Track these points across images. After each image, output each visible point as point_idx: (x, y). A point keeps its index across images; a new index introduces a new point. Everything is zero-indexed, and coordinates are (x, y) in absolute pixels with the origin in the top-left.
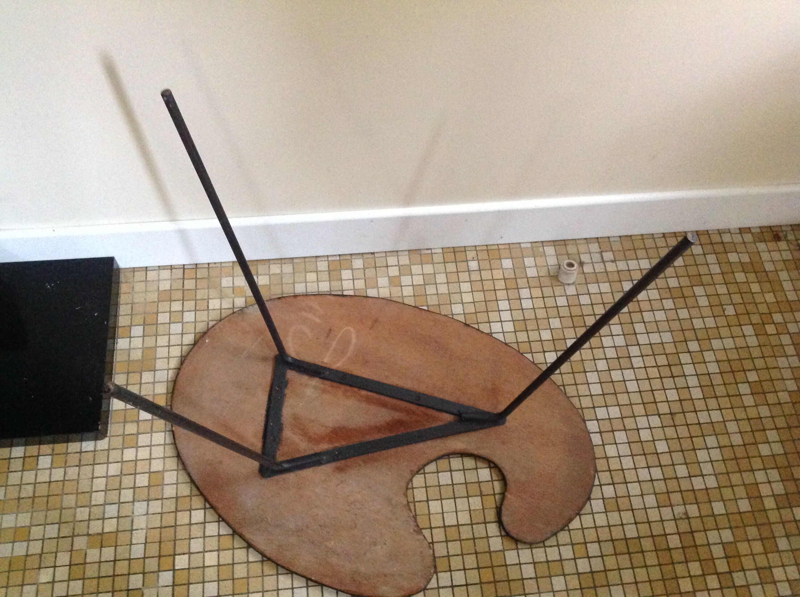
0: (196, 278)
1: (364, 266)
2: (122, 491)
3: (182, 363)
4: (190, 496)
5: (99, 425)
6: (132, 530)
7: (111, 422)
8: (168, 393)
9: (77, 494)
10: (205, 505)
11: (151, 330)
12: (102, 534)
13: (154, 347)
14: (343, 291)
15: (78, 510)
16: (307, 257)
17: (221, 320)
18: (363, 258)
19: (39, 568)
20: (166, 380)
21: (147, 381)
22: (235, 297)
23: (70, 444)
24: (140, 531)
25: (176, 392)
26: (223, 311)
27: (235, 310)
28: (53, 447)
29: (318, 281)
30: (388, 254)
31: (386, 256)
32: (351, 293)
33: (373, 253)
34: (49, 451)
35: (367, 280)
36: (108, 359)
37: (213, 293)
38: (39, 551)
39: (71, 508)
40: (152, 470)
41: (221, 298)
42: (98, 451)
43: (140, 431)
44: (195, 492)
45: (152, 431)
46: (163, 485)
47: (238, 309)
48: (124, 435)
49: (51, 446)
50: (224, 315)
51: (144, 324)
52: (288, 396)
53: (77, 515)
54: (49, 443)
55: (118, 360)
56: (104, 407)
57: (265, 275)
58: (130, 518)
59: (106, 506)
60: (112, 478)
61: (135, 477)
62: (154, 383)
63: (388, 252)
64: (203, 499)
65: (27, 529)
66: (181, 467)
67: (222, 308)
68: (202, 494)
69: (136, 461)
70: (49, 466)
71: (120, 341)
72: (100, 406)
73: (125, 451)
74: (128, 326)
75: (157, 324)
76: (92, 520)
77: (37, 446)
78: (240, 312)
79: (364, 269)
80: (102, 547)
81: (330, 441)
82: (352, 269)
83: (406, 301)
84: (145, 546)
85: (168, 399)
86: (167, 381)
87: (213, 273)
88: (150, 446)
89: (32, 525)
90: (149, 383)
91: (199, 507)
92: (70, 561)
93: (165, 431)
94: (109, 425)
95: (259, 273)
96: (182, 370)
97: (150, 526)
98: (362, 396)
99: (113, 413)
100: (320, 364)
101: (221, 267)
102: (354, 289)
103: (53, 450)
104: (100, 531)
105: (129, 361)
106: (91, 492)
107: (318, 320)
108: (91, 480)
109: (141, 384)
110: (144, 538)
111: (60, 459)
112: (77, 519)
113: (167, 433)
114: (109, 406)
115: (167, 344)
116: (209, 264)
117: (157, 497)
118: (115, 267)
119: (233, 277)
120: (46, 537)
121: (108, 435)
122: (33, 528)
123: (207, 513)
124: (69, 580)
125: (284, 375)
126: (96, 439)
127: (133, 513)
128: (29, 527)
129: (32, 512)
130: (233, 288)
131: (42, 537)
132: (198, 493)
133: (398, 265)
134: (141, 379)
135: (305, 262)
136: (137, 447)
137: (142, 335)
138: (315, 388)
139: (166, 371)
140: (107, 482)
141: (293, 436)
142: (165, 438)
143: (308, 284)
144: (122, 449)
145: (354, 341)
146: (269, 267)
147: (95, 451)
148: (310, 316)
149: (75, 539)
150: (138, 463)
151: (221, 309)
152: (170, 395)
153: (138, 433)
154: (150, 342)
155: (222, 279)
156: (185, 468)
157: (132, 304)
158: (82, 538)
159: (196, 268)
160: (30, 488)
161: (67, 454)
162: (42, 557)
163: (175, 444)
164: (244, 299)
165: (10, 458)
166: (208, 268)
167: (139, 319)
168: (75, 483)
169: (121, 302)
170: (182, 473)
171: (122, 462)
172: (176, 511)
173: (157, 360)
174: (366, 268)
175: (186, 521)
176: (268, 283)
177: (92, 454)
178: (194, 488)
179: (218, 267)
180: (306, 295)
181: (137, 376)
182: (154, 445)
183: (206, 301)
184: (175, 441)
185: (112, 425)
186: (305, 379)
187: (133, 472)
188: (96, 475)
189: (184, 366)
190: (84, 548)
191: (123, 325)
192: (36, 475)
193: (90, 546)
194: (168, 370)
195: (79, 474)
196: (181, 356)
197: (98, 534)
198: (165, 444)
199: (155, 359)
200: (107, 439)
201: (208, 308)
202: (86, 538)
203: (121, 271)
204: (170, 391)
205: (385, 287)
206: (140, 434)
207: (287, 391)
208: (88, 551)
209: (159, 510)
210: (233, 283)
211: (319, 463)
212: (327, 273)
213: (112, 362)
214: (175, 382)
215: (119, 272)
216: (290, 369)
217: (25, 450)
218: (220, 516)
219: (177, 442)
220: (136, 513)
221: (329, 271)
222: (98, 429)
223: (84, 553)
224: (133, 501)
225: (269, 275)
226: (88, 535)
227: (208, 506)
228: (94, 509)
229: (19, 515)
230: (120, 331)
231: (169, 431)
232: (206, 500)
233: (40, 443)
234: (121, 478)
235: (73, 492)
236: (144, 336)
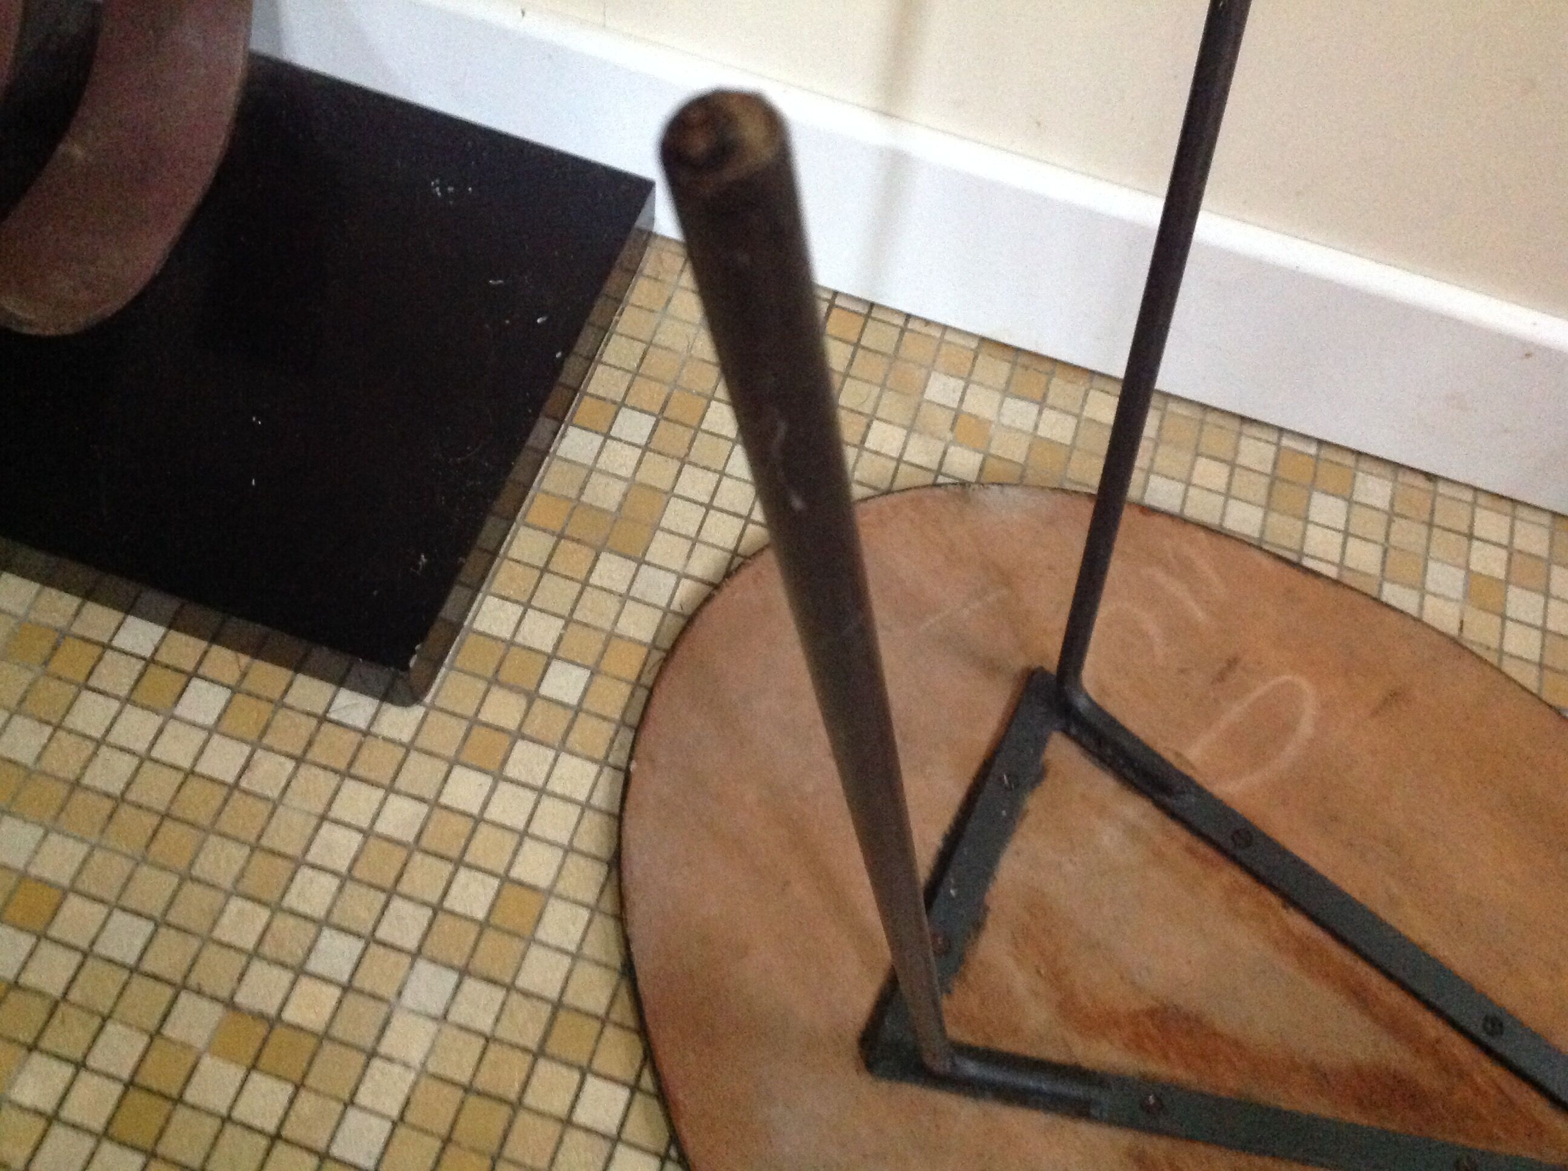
0: (857, 345)
1: (1392, 505)
2: (397, 904)
3: (729, 574)
4: (604, 1021)
5: (413, 652)
6: (372, 1054)
7: (452, 661)
8: (654, 646)
9: (255, 848)
10: (639, 1076)
11: (675, 437)
12: (273, 1022)
13: (666, 493)
14: (1301, 553)
15: (236, 905)
16: (1215, 409)
17: (889, 492)
18: (1395, 480)
19: (32, 1048)
20: (664, 604)
21: (606, 584)
22: (954, 442)
23: (302, 679)
24: (397, 1069)
25: (682, 651)
26: (903, 467)
27: (941, 480)
28: (248, 667)
29: (1228, 495)
30: (1482, 500)
31: (1474, 504)
32: (1331, 572)
33: (1430, 477)
34: (231, 675)
35: (1392, 553)
36: (519, 472)
37: (890, 405)
38: (56, 990)
39: (213, 886)
40: (515, 873)
41: (910, 429)
42: (376, 736)
43: (527, 731)
44: (623, 1011)
45: (562, 747)
46: (531, 940)
47: (950, 480)
48: (474, 721)
49: (245, 660)
50: (901, 482)
51: (661, 416)
52: (1030, 819)
53: (225, 920)
54: (242, 649)
55: (545, 485)
56: (448, 611)
57: (1068, 413)
58: (384, 1008)
59: (326, 932)
60: (385, 845)
61: (454, 874)
62: (625, 598)
63: (1486, 492)
64: (639, 1053)
65: (56, 894)
66: (608, 903)
67: (906, 458)
68: (642, 1031)
69: (478, 820)
70: (210, 720)
71: (573, 433)
72: (440, 600)
73: (458, 771)
74: (614, 402)
75: (698, 429)
76: (264, 958)
77: (203, 644)
78: (958, 489)
79: (1392, 515)
80: (253, 1067)
81: (1137, 1043)
82: (1350, 502)
83: (1511, 668)
84: (393, 1131)
85: (651, 663)
86: (666, 611)
87: (912, 348)
88: (541, 791)
89: (73, 889)
90: (611, 592)
91: (617, 1073)
92: (136, 1071)
93: (603, 763)
94: (443, 670)
95: (1049, 401)
96: (726, 591)
97: (431, 1068)
98: (1288, 932)
99: (472, 639)
100: (1170, 757)
101: (942, 341)
102: (1341, 565)
103: (244, 675)
104: (272, 1011)
105: (576, 504)
106: (298, 862)
107: (1200, 615)
108: (314, 822)
109: (585, 584)
110: (401, 1098)
111: (250, 714)
112: (217, 934)
113: (606, 770)
114: (501, 543)
115: (705, 499)
116: (908, 317)
117: (495, 974)
118: (640, 222)
119: (968, 383)
120: (99, 949)
121: (428, 699)
122: (74, 903)
123: (636, 1108)
124: (105, 1134)
125: (1040, 743)
126: (387, 696)
127: (400, 994)
128: (65, 893)
129: (93, 848)
130: (957, 414)
131: (84, 944)
132: (631, 1021)
133: (1509, 548)
134: (591, 571)
135: (1202, 422)
136: (499, 776)
137: (642, 441)
138: (1133, 831)
139: (672, 580)
140: (361, 851)
141: (1010, 963)
142: (595, 785)
143: (1192, 491)
144: (453, 763)
145: (1306, 728)
146: (1086, 394)
147: (366, 733)
148: (1176, 588)
149: (184, 998)
150: (483, 828)
151: (899, 460)
152: (657, 656)
153: (519, 735)
154: (658, 472)
155: (934, 375)
156: (621, 917)
157: (650, 344)
158: (205, 1005)
159: (868, 316)
160: (125, 765)
161: (279, 704)
162: (59, 1014)
163: (618, 818)
164: (979, 458)
165: (107, 647)
166: (903, 331)
167: (650, 394)
168: (264, 809)
169: (619, 328)
170: (605, 927)
171: (435, 804)
172: (539, 1053)
173: (659, 535)
174: (1398, 515)
175: (559, 1105)
176: (1068, 442)
177: (356, 738)
178: (624, 995)
179: (933, 337)
180: (1180, 519)
181: (585, 555)
182: (554, 795)
183: (865, 421)
184: (622, 808)
185: (453, 674)
186: (1105, 785)
187: (455, 853)
188: (336, 812)
189: (736, 581)
190: (200, 1045)
191: (601, 393)
192: (160, 731)
193: (218, 1047)
194: (681, 576)
195: (288, 785)
196: (735, 553)
197: (261, 1016)
198: (586, 806)
199: (657, 527)
200: (417, 712)
201: (863, 441)
202: (218, 1010)
203: (655, 244)
204: (666, 644)
205: (1448, 599)
206: (524, 737)
207: (1033, 802)
208: (207, 1062)
209: (485, 1023)
210: (962, 400)
211: (1081, 1110)
212: (1265, 480)
213: (527, 487)
214: (690, 620)
215: (645, 245)
216: (1066, 732)
217: (164, 637)
218: (674, 1138)
219: (627, 815)
220: (408, 999)
221: (1274, 479)
222: (406, 668)
223: (191, 1059)
224: (416, 955)
225: (1078, 416)
226: (230, 1004)
227: (647, 1081)
228: (283, 923)
229: (54, 838)
230: (584, 408)
231: (616, 768)
232: (650, 1057)
233: (215, 639)
234: (410, 856)
235: (243, 836)
236: (646, 448)
